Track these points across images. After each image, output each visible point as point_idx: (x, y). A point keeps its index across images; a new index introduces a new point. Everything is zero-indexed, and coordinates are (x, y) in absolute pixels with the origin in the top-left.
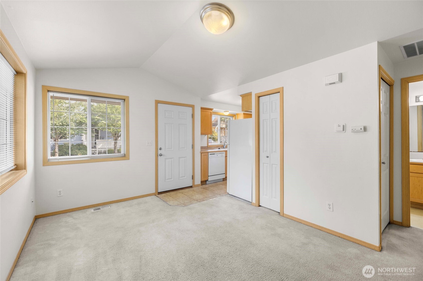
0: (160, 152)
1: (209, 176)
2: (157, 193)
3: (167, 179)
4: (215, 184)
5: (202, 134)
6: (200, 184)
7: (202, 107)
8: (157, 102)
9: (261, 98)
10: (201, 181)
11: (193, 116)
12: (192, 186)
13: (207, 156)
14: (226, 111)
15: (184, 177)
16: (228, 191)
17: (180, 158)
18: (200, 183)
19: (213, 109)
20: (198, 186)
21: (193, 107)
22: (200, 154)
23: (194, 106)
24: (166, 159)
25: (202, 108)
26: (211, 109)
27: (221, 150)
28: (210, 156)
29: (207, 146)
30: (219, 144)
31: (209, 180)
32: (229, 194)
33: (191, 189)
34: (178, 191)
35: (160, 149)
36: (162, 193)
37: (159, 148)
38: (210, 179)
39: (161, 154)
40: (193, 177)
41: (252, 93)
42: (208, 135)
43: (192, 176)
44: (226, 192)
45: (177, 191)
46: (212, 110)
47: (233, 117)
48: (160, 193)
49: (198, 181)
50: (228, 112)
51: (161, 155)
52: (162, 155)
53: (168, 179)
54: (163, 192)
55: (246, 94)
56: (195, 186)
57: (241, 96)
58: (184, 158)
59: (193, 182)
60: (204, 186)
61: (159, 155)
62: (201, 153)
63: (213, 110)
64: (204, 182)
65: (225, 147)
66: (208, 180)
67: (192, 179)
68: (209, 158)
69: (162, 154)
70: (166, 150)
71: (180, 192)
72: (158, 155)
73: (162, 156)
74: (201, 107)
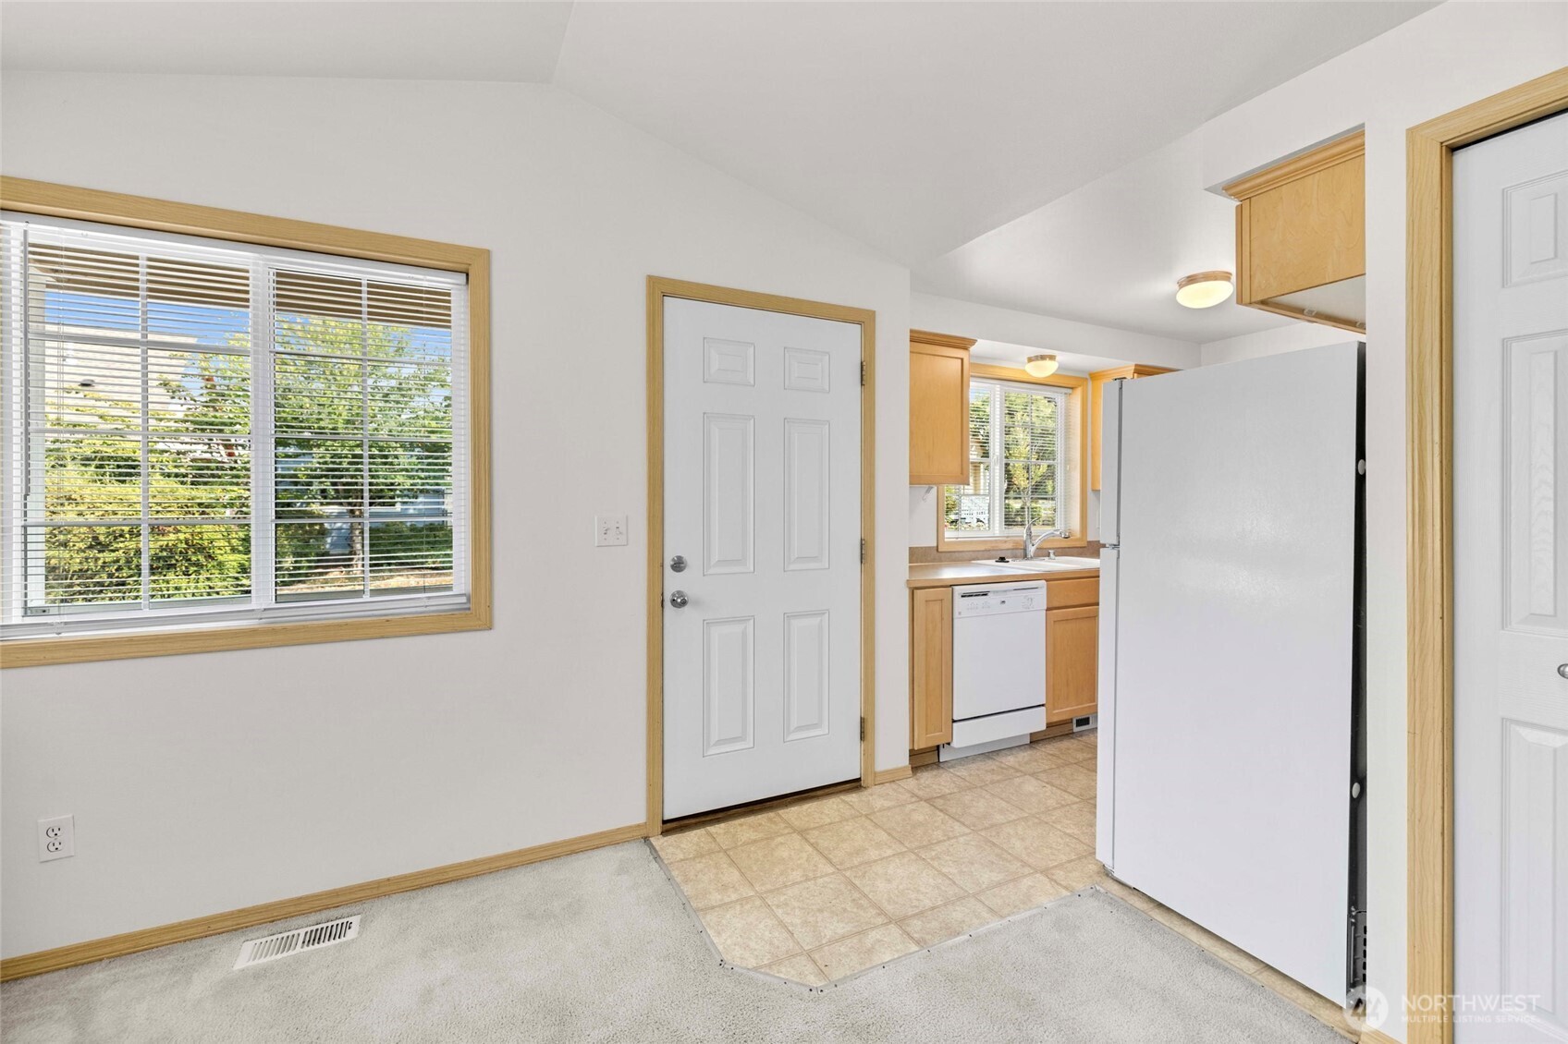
0: (673, 582)
1: (954, 721)
2: (658, 827)
3: (715, 738)
4: (991, 765)
5: (915, 480)
6: (903, 769)
7: (916, 327)
8: (661, 290)
9: (1461, 157)
10: (910, 751)
11: (865, 374)
12: (859, 780)
13: (947, 604)
14: (1043, 358)
15: (815, 726)
16: (1103, 855)
17: (789, 617)
18: (904, 761)
19: (973, 342)
20: (892, 777)
21: (864, 320)
22: (906, 593)
23: (871, 315)
24: (708, 624)
25: (918, 338)
26: (964, 344)
27: (1015, 567)
28: (959, 601)
29: (935, 545)
30: (997, 533)
31: (955, 744)
32: (1116, 875)
33: (852, 798)
34: (781, 812)
35: (678, 565)
36: (686, 822)
37: (668, 563)
38: (964, 737)
39: (680, 594)
40: (865, 730)
41: (1362, 134)
42: (940, 487)
43: (862, 721)
44: (1094, 858)
45: (771, 814)
46: (966, 349)
47: (1070, 391)
48: (674, 825)
49: (893, 750)
50: (1052, 358)
51: (679, 601)
52: (684, 603)
53: (721, 742)
54: (693, 821)
55: (1300, 159)
56: (879, 780)
57: (1230, 189)
58: (817, 620)
59: (868, 756)
60: (926, 777)
61: (668, 598)
62: (913, 590)
63: (972, 349)
64: (925, 758)
65: (1032, 550)
66: (949, 744)
67: (862, 737)
68: (956, 615)
69: (690, 593)
70: (711, 571)
71: (789, 825)
72: (662, 603)
73: (686, 608)
74: (912, 331)
